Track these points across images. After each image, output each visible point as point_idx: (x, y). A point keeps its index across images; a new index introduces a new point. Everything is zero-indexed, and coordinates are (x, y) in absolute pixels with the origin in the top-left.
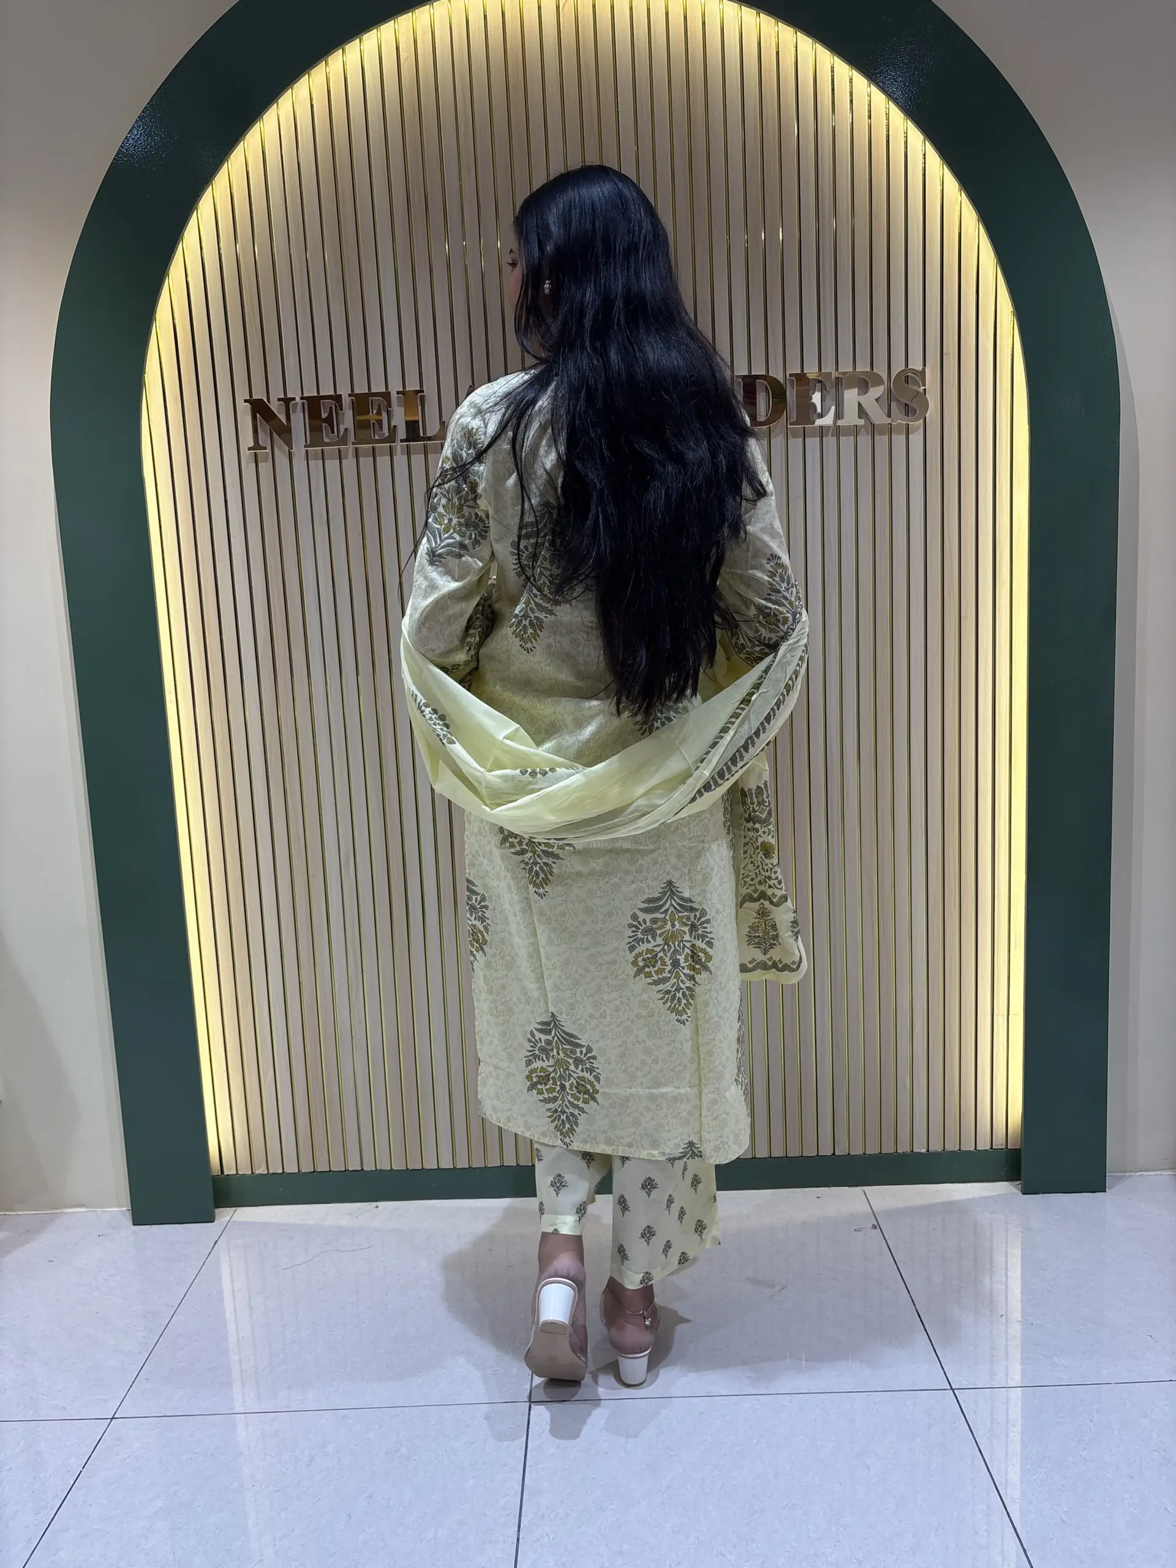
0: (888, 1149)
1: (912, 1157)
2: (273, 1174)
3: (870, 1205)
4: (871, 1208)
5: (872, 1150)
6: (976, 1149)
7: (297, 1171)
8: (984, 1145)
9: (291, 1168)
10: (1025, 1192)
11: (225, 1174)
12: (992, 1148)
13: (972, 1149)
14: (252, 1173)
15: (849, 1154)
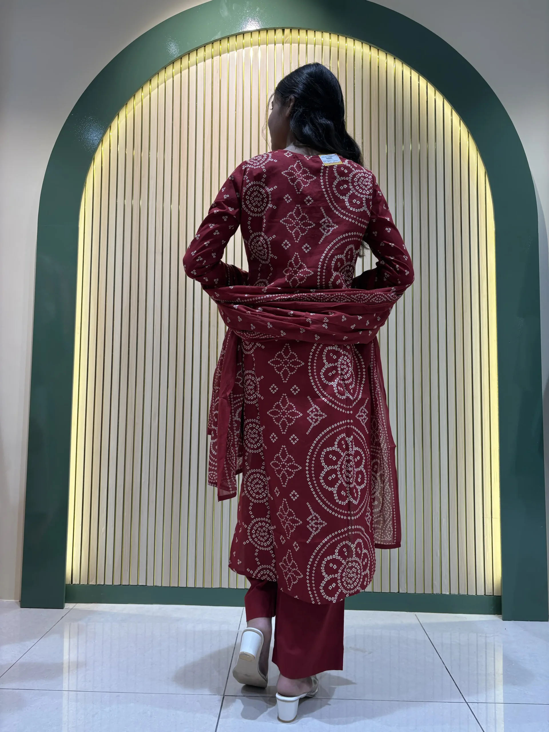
0: (428, 591)
1: (442, 595)
2: (98, 585)
3: (419, 620)
4: (419, 622)
5: (420, 591)
6: (476, 595)
7: (111, 584)
8: (481, 592)
9: (109, 582)
10: (504, 619)
11: (73, 583)
12: (485, 595)
13: (474, 595)
14: (88, 584)
15: (407, 593)
